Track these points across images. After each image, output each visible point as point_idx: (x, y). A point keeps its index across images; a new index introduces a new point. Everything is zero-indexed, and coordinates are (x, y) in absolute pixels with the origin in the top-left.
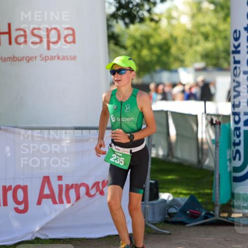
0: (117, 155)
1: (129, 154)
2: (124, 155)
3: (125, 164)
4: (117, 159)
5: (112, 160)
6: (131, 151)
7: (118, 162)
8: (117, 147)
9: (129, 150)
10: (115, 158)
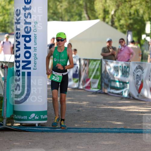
0: (55, 76)
1: (61, 76)
2: (59, 76)
3: (59, 80)
4: (55, 78)
5: (53, 78)
6: (63, 74)
7: (56, 80)
8: (56, 73)
9: (62, 74)
10: (54, 77)
